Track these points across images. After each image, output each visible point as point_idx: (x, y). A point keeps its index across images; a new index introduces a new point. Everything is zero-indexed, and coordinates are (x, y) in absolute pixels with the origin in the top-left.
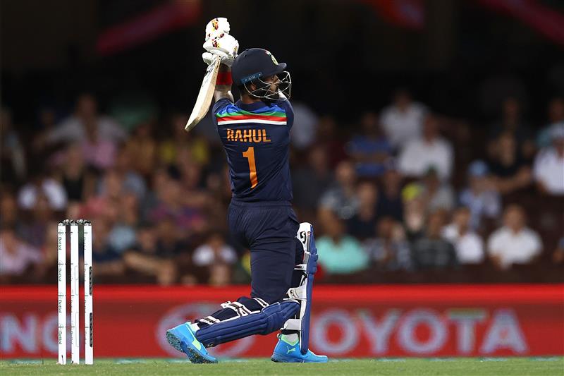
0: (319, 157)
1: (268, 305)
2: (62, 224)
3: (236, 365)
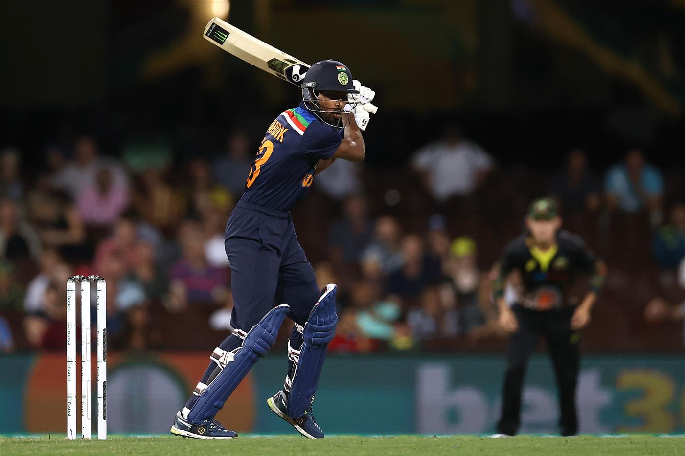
0: (356, 208)
2: (71, 280)
3: (269, 442)
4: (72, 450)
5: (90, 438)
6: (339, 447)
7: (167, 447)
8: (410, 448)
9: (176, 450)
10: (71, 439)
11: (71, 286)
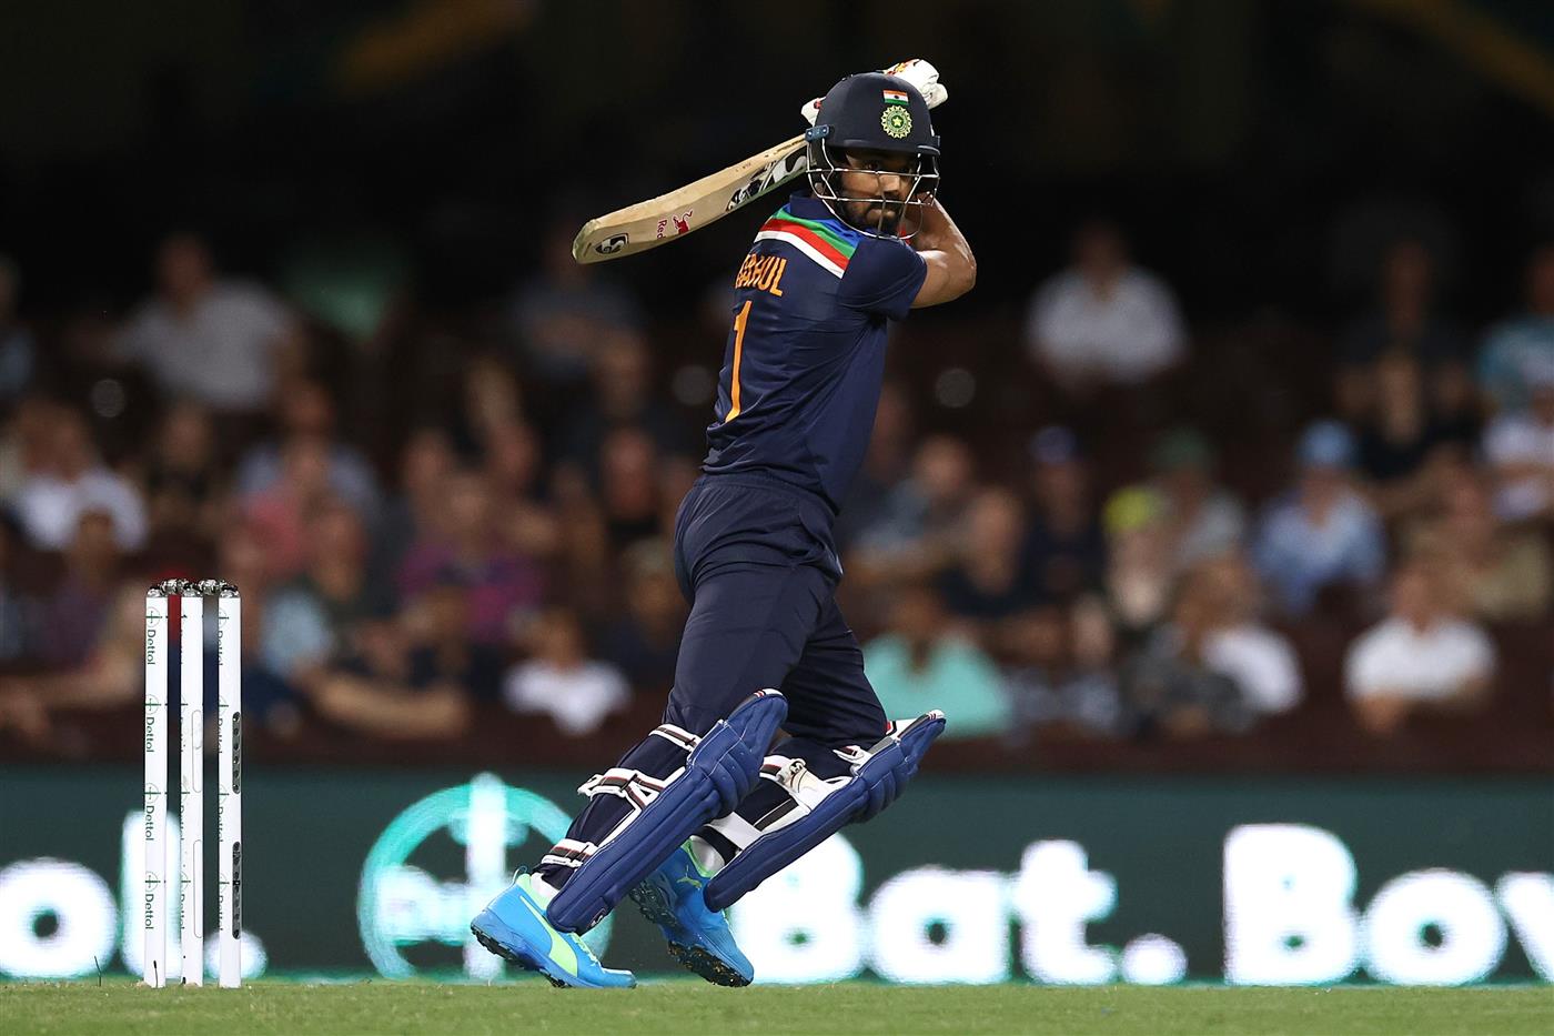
1: (698, 740)
2: (156, 592)
4: (154, 1014)
5: (200, 984)
6: (815, 1009)
7: (391, 1006)
8: (993, 1012)
9: (412, 1013)
10: (154, 986)
11: (157, 605)
